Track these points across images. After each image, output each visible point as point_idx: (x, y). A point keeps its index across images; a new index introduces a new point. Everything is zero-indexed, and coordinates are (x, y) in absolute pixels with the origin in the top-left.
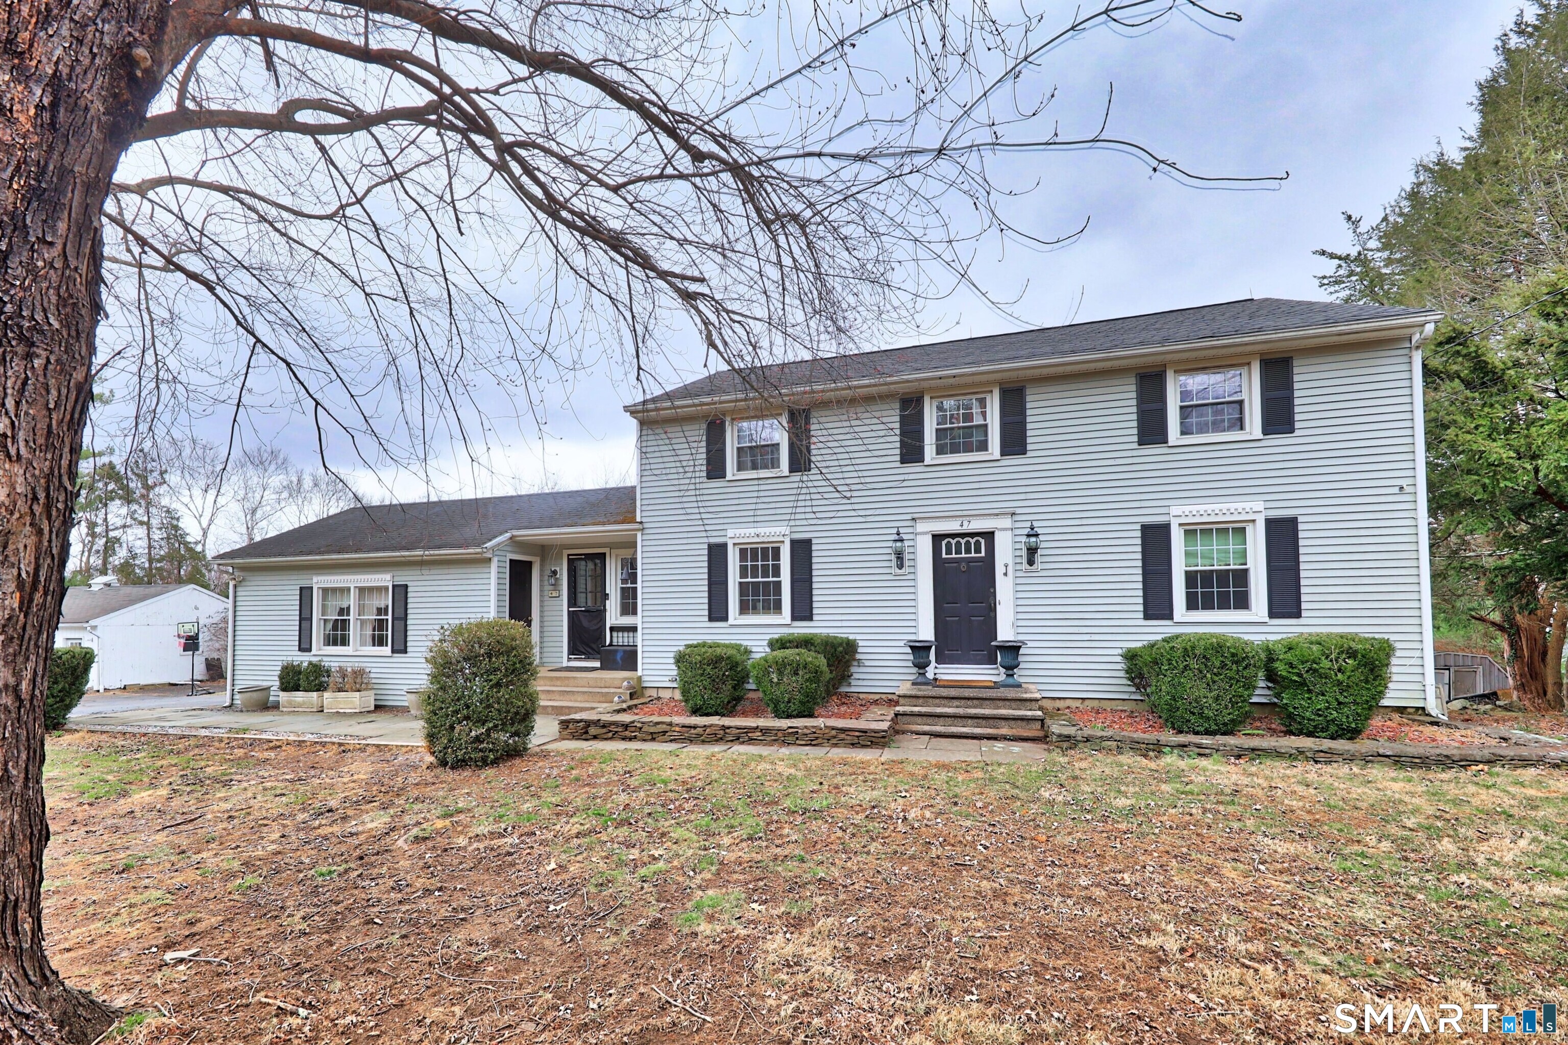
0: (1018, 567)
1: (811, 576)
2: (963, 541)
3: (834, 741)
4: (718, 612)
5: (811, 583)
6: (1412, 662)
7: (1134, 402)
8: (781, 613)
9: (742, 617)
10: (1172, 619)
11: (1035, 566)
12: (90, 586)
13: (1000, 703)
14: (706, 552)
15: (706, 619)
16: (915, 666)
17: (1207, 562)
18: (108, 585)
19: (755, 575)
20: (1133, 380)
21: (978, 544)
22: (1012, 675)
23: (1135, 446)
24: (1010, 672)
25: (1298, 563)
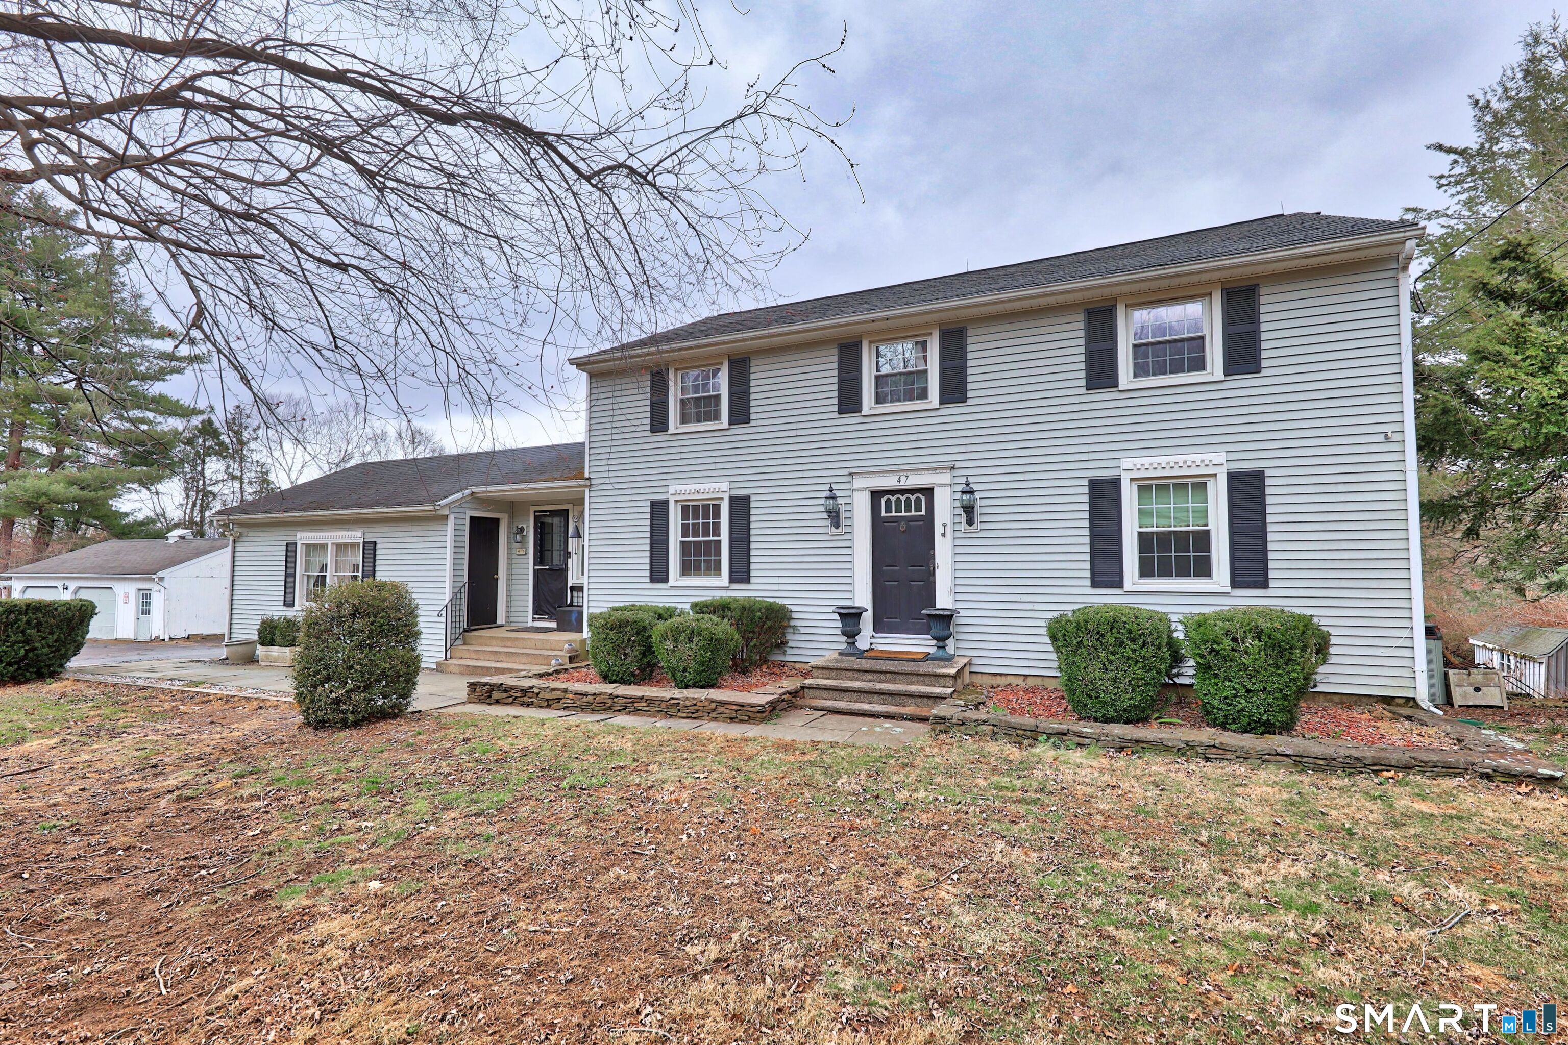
0: (957, 527)
1: (749, 536)
2: (903, 498)
3: (714, 715)
4: (659, 573)
5: (749, 543)
6: (1399, 643)
7: (1082, 342)
8: (720, 575)
9: (684, 578)
10: (1122, 587)
11: (975, 525)
12: (167, 539)
13: (914, 678)
14: (648, 509)
15: (648, 580)
16: (844, 633)
17: (1162, 521)
18: (182, 538)
19: (696, 534)
20: (1081, 317)
21: (918, 500)
22: (944, 647)
23: (1083, 390)
24: (941, 644)
25: (1264, 523)
